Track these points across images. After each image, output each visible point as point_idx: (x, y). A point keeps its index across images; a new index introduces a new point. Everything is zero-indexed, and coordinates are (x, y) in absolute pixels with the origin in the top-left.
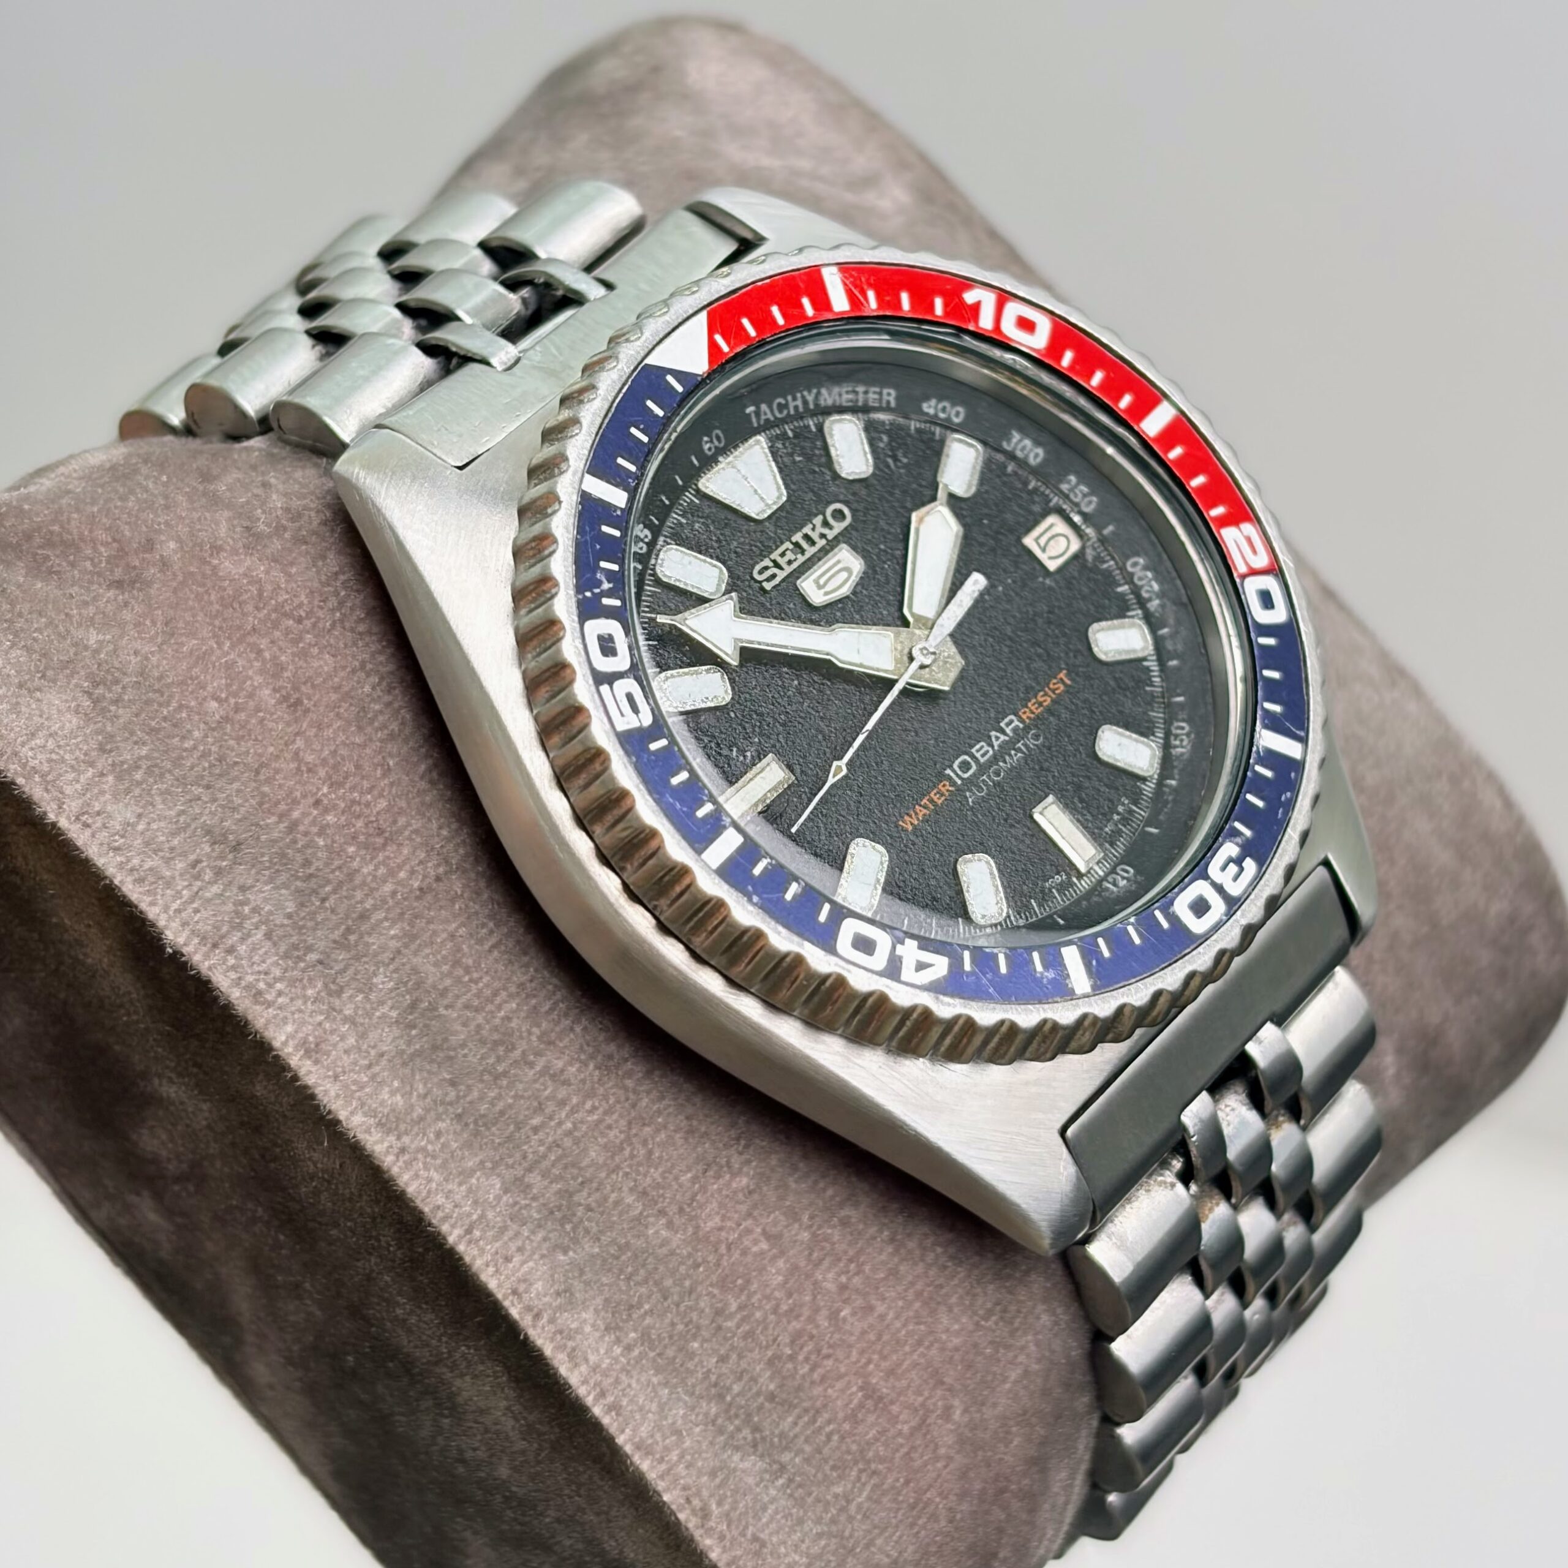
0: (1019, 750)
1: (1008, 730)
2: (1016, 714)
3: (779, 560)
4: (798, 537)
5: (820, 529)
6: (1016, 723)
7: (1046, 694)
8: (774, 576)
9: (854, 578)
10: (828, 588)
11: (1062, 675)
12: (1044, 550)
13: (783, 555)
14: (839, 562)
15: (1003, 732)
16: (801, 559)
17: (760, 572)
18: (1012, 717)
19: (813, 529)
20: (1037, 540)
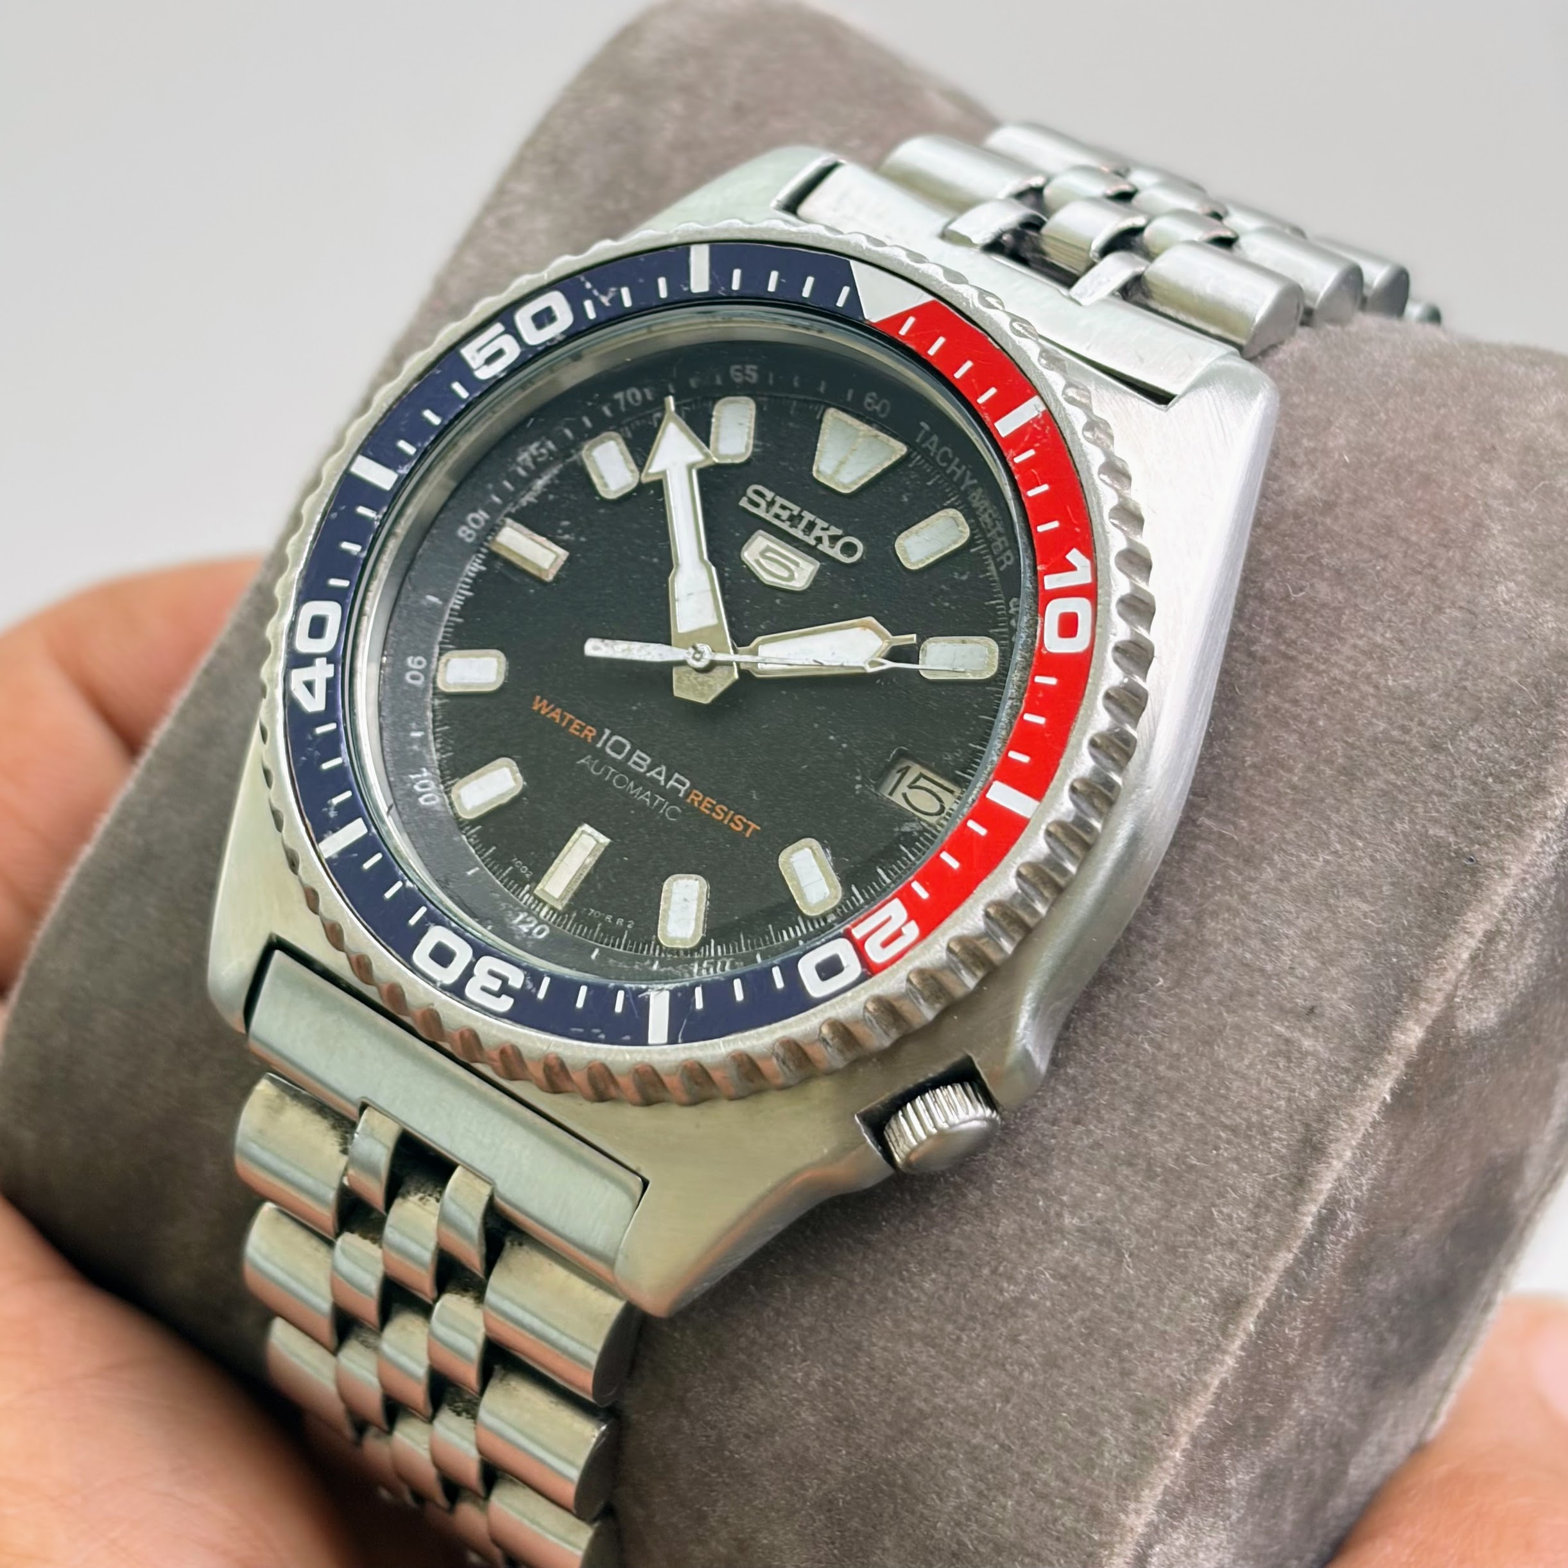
0: (653, 799)
1: (671, 783)
2: (693, 787)
3: (777, 505)
4: (808, 516)
5: (825, 536)
6: (683, 789)
7: (726, 814)
8: (757, 505)
9: (783, 584)
10: (762, 561)
11: (753, 826)
12: (910, 787)
13: (783, 507)
14: (797, 564)
15: (668, 779)
16: (785, 526)
17: (757, 492)
18: (688, 784)
19: (823, 529)
20: (921, 776)
